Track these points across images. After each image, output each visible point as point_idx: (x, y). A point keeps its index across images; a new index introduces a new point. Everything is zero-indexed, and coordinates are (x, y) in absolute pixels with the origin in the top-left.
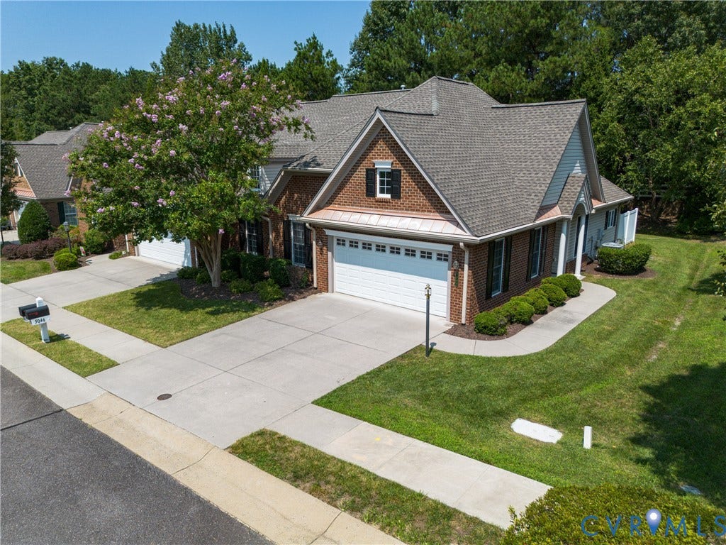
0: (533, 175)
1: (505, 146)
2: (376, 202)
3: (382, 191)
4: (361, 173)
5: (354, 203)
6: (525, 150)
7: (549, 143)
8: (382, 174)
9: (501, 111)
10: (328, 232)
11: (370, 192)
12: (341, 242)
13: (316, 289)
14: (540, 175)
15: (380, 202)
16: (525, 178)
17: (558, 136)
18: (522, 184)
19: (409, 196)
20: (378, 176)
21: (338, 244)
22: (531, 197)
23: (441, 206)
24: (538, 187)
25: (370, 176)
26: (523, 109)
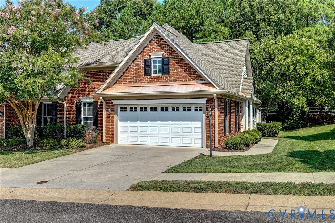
0: (231, 72)
1: (210, 60)
2: (152, 78)
3: (156, 72)
4: (141, 62)
5: (135, 81)
6: (222, 62)
7: (235, 57)
8: (155, 62)
9: (203, 45)
10: (115, 102)
11: (147, 73)
12: (124, 109)
13: (105, 143)
14: (235, 72)
15: (155, 78)
16: (227, 74)
17: (239, 54)
18: (226, 77)
19: (175, 72)
20: (152, 63)
21: (121, 111)
22: (234, 82)
23: (197, 76)
24: (236, 78)
25: (147, 64)
26: (215, 44)
